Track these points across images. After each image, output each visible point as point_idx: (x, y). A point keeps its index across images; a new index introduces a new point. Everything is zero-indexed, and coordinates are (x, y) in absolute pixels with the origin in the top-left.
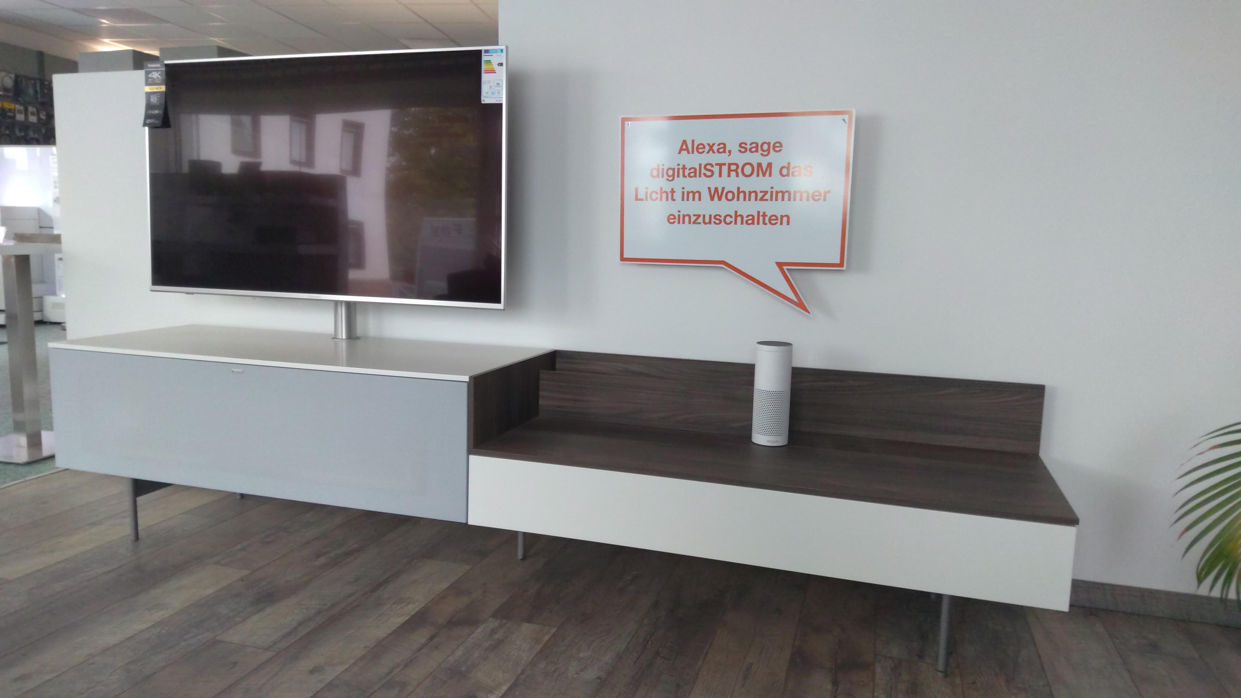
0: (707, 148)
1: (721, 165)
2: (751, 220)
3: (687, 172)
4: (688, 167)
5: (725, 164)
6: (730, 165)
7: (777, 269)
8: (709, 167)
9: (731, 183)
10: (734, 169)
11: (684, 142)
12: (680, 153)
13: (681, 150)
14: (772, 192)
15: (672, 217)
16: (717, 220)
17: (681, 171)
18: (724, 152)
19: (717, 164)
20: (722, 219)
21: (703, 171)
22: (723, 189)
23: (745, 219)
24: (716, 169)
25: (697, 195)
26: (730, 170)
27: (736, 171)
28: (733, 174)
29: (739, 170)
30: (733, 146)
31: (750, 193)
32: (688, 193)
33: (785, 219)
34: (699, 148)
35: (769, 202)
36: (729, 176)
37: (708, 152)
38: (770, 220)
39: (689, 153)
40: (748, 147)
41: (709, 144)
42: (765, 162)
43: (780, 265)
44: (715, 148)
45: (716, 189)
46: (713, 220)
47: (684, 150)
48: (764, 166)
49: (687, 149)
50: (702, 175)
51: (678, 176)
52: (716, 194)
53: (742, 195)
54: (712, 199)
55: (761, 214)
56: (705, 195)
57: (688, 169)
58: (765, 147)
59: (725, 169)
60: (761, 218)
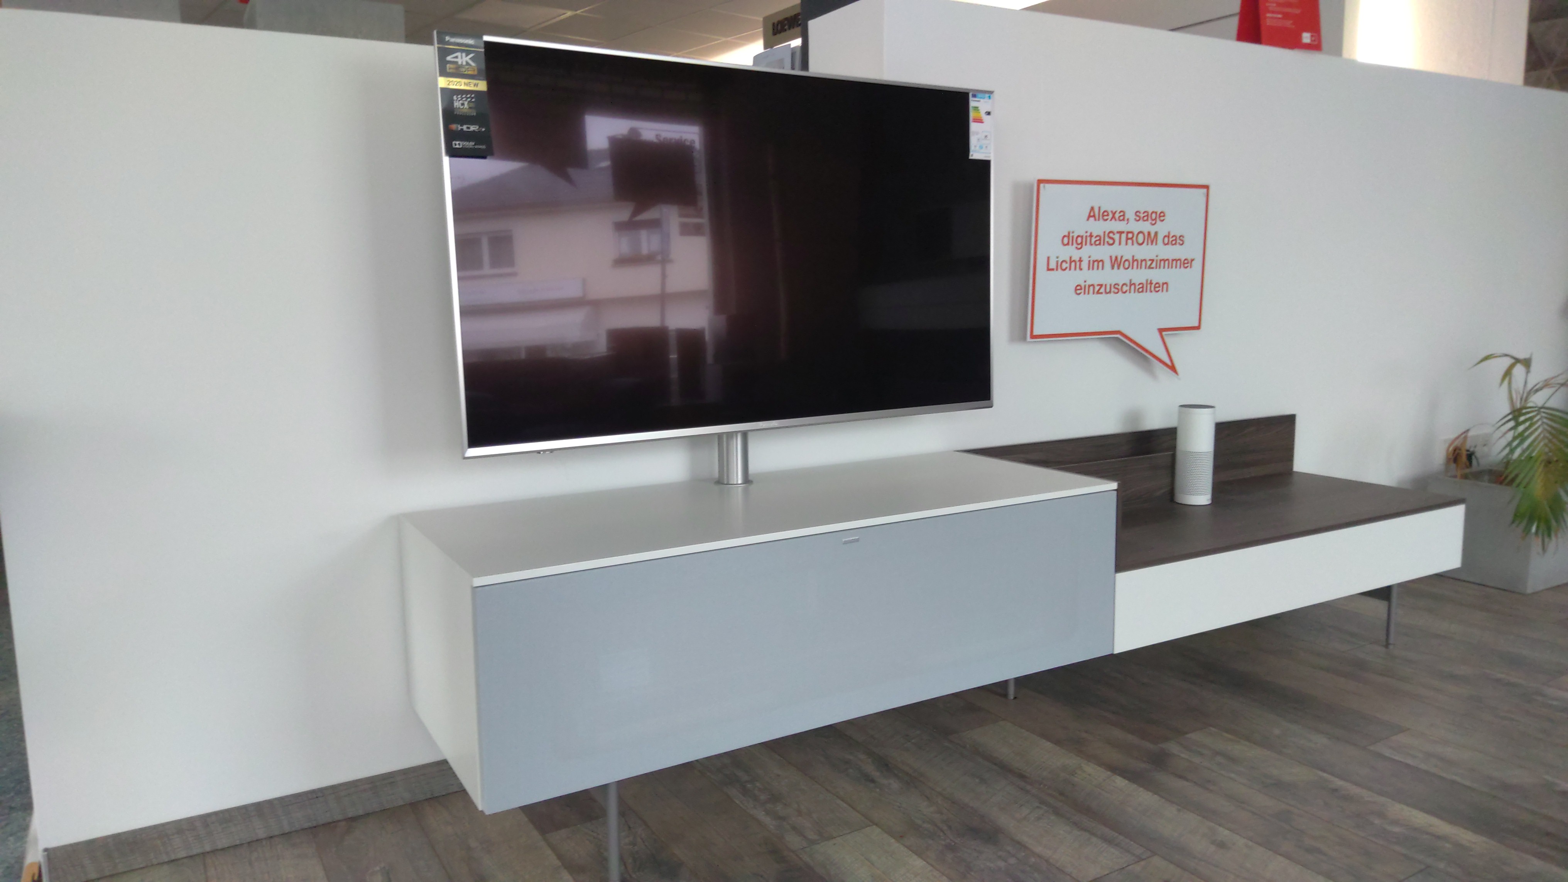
0: (1111, 216)
1: (1121, 233)
2: (1142, 288)
3: (1093, 240)
4: (1095, 234)
5: (1123, 232)
6: (1128, 233)
7: (1157, 334)
8: (1111, 235)
9: (1127, 251)
10: (1130, 237)
11: (1092, 209)
12: (1088, 220)
13: (1090, 216)
14: (1157, 261)
15: (1078, 288)
16: (1117, 289)
17: (1088, 239)
18: (1123, 220)
19: (1118, 232)
20: (1120, 287)
21: (1107, 239)
22: (1122, 257)
23: (1137, 287)
24: (1117, 237)
25: (1101, 264)
26: (1127, 239)
27: (1131, 239)
28: (1130, 242)
29: (1134, 239)
30: (1130, 215)
31: (1142, 261)
32: (1094, 261)
33: (1165, 286)
34: (1104, 215)
35: (1154, 270)
36: (1127, 244)
37: (1111, 220)
38: (1155, 287)
39: (1095, 220)
40: (1142, 215)
41: (1112, 212)
42: (1153, 229)
43: (1161, 331)
44: (1117, 215)
45: (1116, 258)
46: (1113, 289)
47: (1092, 216)
48: (1152, 235)
49: (1094, 216)
50: (1106, 243)
51: (1086, 244)
52: (1116, 263)
53: (1135, 263)
54: (1113, 268)
55: (1149, 282)
56: (1108, 264)
57: (1095, 236)
58: (1154, 216)
59: (1124, 236)
60: (1149, 286)
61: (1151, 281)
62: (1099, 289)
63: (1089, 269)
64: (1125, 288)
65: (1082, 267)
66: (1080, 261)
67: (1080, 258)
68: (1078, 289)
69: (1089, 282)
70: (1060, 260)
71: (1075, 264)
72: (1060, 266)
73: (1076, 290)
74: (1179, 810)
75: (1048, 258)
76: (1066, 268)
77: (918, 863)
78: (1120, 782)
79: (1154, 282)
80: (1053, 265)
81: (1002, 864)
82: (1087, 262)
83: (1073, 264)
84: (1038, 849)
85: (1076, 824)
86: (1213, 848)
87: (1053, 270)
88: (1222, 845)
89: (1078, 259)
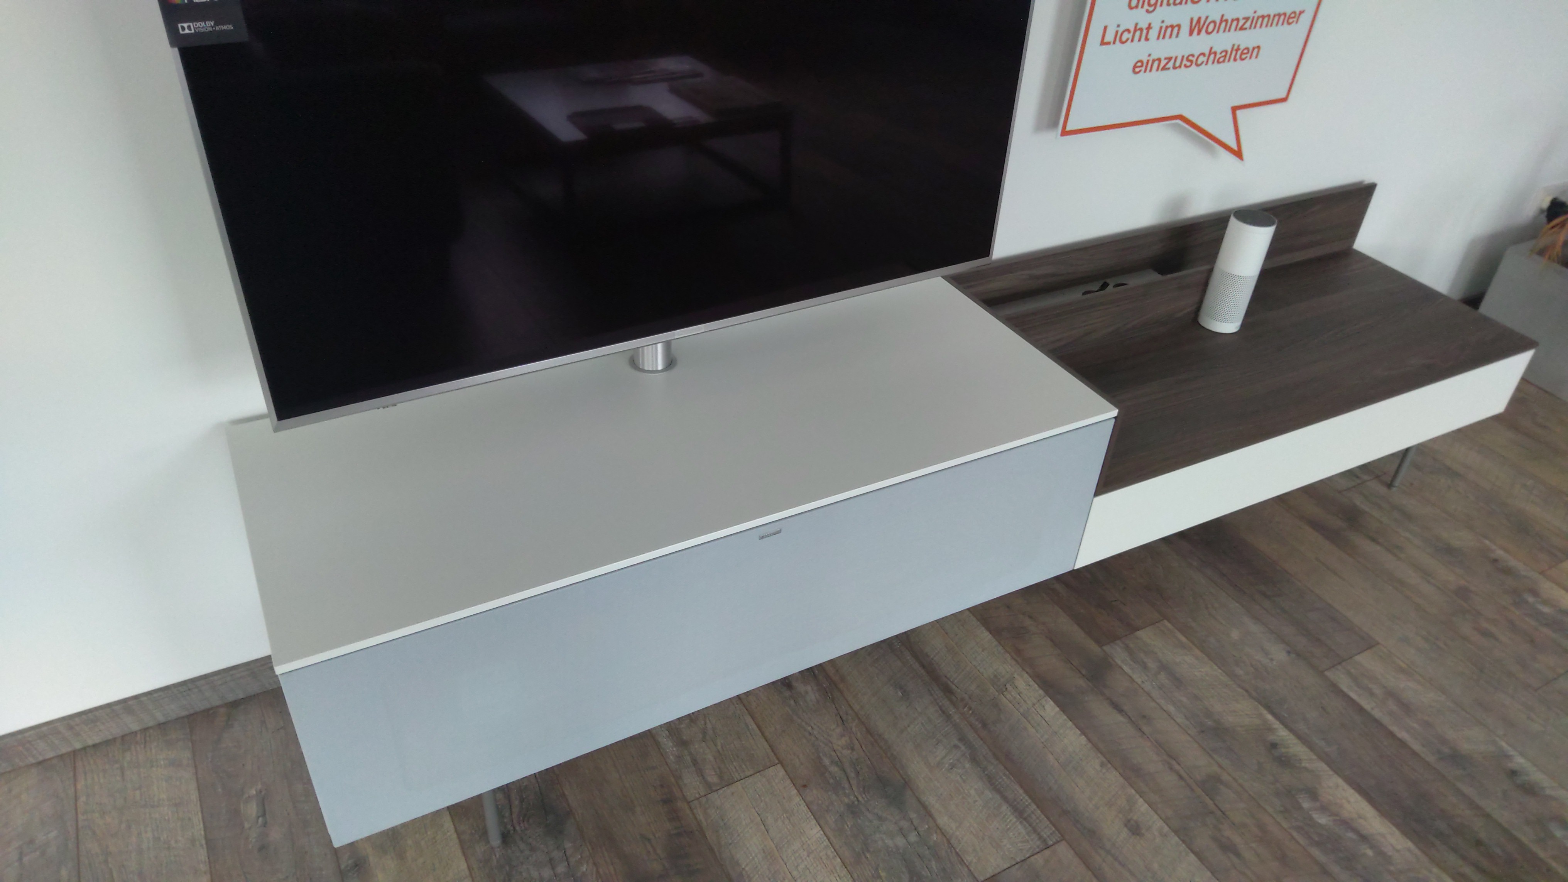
2: (1223, 57)
7: (1228, 113)
14: (1253, 18)
15: (1139, 64)
16: (1190, 61)
20: (1194, 59)
22: (1207, 17)
23: (1218, 56)
25: (1176, 29)
31: (1233, 21)
32: (1167, 28)
33: (1255, 52)
35: (1247, 31)
38: (1241, 55)
43: (1234, 109)
45: (1199, 20)
46: (1184, 62)
51: (1161, 5)
52: (1197, 26)
53: (1223, 25)
54: (1191, 34)
55: (1236, 47)
56: (1185, 30)
60: (1234, 53)
61: (1239, 46)
62: (1165, 64)
63: (1158, 38)
64: (1201, 59)
65: (1149, 37)
66: (1149, 28)
67: (1150, 25)
68: (1139, 67)
69: (1155, 56)
70: (1121, 30)
71: (1141, 33)
72: (1119, 38)
73: (1135, 67)
74: (1102, 765)
75: (1105, 28)
76: (1127, 40)
77: (814, 832)
78: (1050, 708)
79: (1242, 47)
80: (1109, 37)
81: (900, 841)
82: (1158, 29)
83: (1138, 33)
84: (943, 820)
85: (991, 781)
86: (1125, 833)
87: (1109, 43)
88: (1135, 829)
89: (1147, 26)
